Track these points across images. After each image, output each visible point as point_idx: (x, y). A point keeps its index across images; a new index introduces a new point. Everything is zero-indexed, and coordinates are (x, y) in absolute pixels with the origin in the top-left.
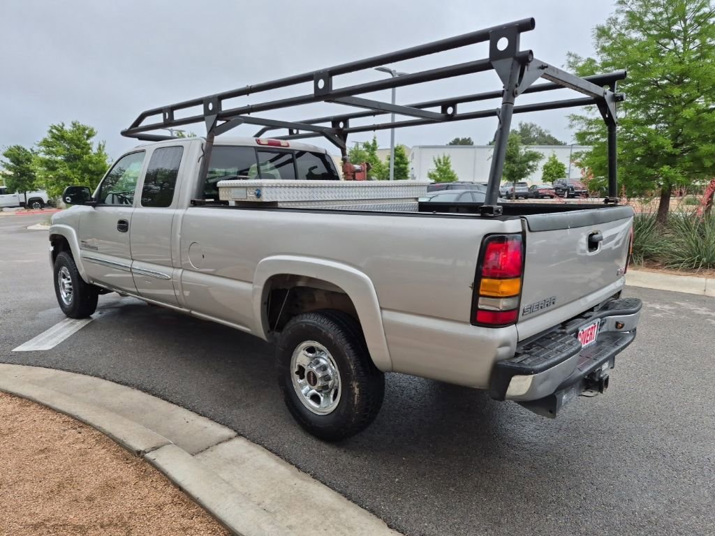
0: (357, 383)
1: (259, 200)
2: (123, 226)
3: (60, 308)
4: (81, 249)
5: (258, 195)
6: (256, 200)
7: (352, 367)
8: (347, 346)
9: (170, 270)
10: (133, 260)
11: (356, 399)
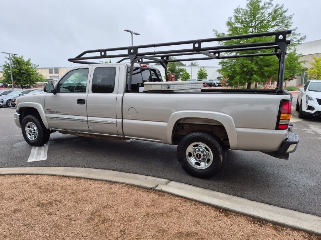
0: (222, 155)
1: (169, 90)
2: (81, 102)
3: (25, 142)
4: (45, 113)
5: (169, 88)
6: (167, 90)
7: (220, 150)
8: (217, 143)
9: (115, 120)
10: (88, 116)
11: (221, 161)
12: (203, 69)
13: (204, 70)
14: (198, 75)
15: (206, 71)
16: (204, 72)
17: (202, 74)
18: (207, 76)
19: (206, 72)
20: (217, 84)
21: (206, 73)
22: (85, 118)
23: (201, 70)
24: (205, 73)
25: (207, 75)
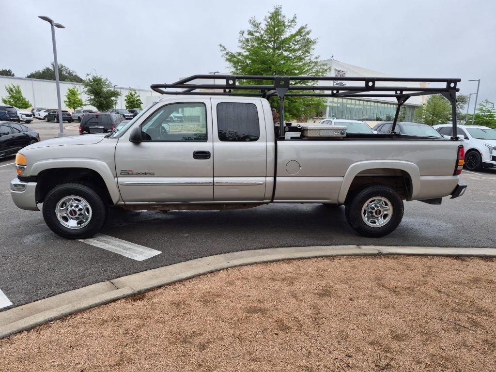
1: (343, 136)
2: (202, 155)
5: (343, 134)
6: (341, 136)
9: (263, 179)
10: (213, 177)
12: (133, 93)
13: (136, 95)
14: (126, 102)
15: (139, 96)
16: (136, 97)
17: (134, 101)
18: (141, 105)
19: (138, 98)
20: (176, 119)
21: (139, 100)
22: (210, 180)
23: (131, 94)
24: (137, 100)
25: (141, 103)
